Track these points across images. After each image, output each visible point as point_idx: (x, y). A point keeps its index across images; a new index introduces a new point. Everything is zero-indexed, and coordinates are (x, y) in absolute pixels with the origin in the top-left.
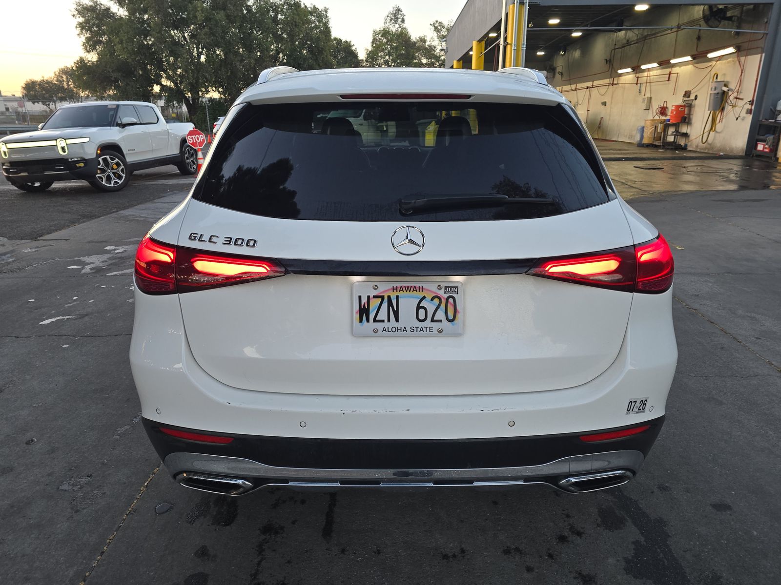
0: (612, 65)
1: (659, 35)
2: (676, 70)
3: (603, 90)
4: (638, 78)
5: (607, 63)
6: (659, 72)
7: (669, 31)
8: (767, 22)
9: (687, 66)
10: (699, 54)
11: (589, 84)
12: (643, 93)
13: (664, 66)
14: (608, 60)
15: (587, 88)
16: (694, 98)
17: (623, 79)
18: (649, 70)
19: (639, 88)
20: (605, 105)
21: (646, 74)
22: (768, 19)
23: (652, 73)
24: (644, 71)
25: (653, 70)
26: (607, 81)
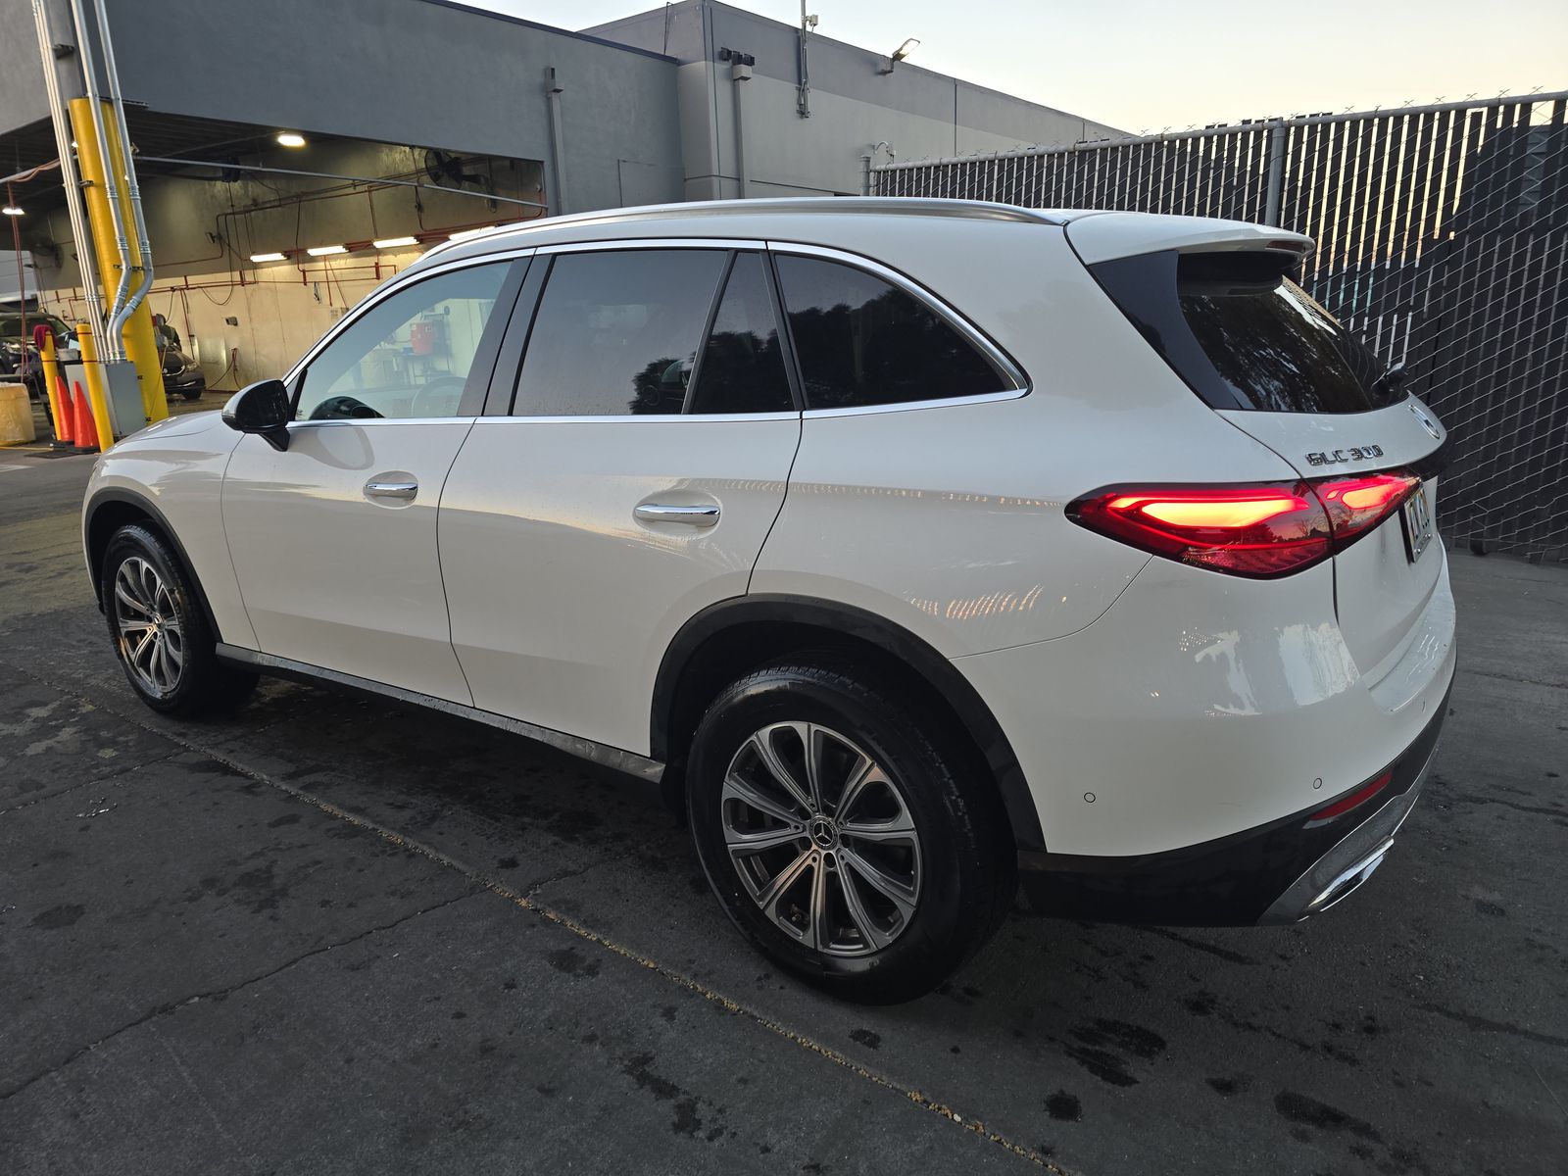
0: (229, 245)
1: (329, 194)
2: (384, 260)
3: (221, 294)
4: (304, 272)
5: (214, 241)
6: (351, 262)
7: (351, 190)
8: (541, 190)
9: (410, 254)
10: (430, 234)
11: (179, 282)
12: (326, 300)
13: (358, 252)
14: (214, 235)
15: (173, 289)
16: (443, 312)
17: (264, 274)
18: (325, 258)
19: (313, 292)
20: (236, 325)
21: (321, 265)
22: (541, 185)
23: (335, 264)
24: (314, 259)
25: (336, 259)
26: (225, 277)
